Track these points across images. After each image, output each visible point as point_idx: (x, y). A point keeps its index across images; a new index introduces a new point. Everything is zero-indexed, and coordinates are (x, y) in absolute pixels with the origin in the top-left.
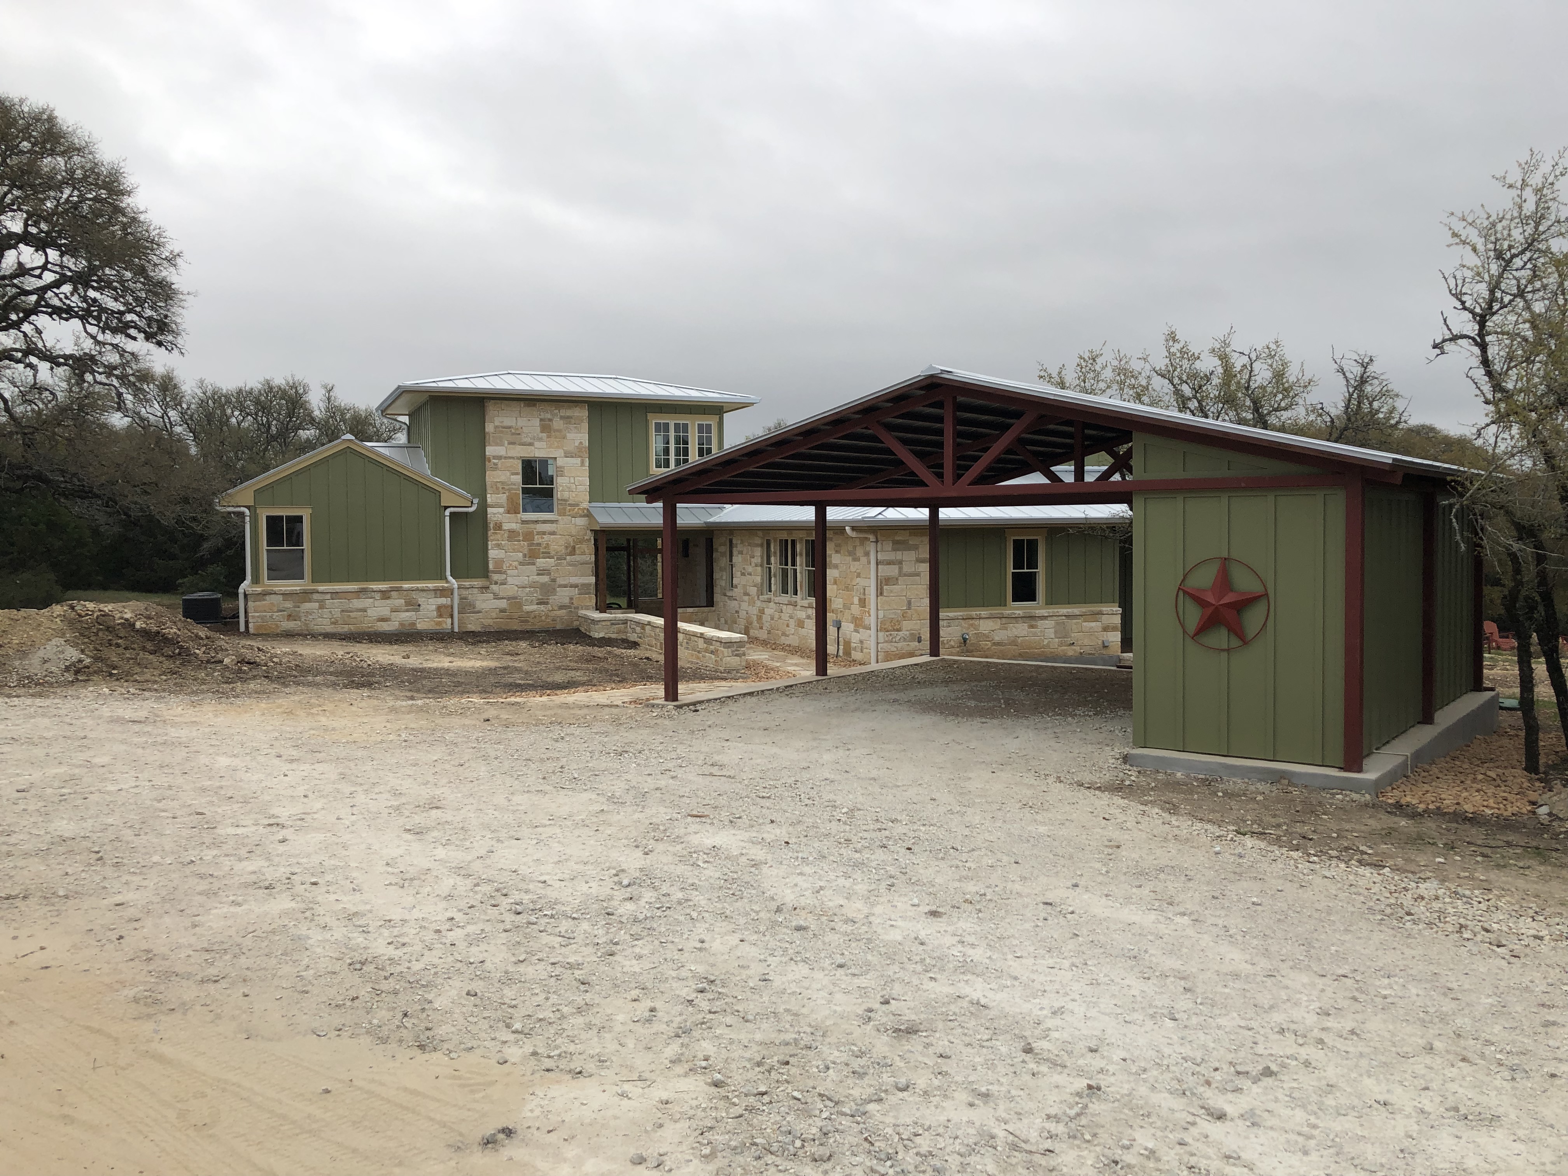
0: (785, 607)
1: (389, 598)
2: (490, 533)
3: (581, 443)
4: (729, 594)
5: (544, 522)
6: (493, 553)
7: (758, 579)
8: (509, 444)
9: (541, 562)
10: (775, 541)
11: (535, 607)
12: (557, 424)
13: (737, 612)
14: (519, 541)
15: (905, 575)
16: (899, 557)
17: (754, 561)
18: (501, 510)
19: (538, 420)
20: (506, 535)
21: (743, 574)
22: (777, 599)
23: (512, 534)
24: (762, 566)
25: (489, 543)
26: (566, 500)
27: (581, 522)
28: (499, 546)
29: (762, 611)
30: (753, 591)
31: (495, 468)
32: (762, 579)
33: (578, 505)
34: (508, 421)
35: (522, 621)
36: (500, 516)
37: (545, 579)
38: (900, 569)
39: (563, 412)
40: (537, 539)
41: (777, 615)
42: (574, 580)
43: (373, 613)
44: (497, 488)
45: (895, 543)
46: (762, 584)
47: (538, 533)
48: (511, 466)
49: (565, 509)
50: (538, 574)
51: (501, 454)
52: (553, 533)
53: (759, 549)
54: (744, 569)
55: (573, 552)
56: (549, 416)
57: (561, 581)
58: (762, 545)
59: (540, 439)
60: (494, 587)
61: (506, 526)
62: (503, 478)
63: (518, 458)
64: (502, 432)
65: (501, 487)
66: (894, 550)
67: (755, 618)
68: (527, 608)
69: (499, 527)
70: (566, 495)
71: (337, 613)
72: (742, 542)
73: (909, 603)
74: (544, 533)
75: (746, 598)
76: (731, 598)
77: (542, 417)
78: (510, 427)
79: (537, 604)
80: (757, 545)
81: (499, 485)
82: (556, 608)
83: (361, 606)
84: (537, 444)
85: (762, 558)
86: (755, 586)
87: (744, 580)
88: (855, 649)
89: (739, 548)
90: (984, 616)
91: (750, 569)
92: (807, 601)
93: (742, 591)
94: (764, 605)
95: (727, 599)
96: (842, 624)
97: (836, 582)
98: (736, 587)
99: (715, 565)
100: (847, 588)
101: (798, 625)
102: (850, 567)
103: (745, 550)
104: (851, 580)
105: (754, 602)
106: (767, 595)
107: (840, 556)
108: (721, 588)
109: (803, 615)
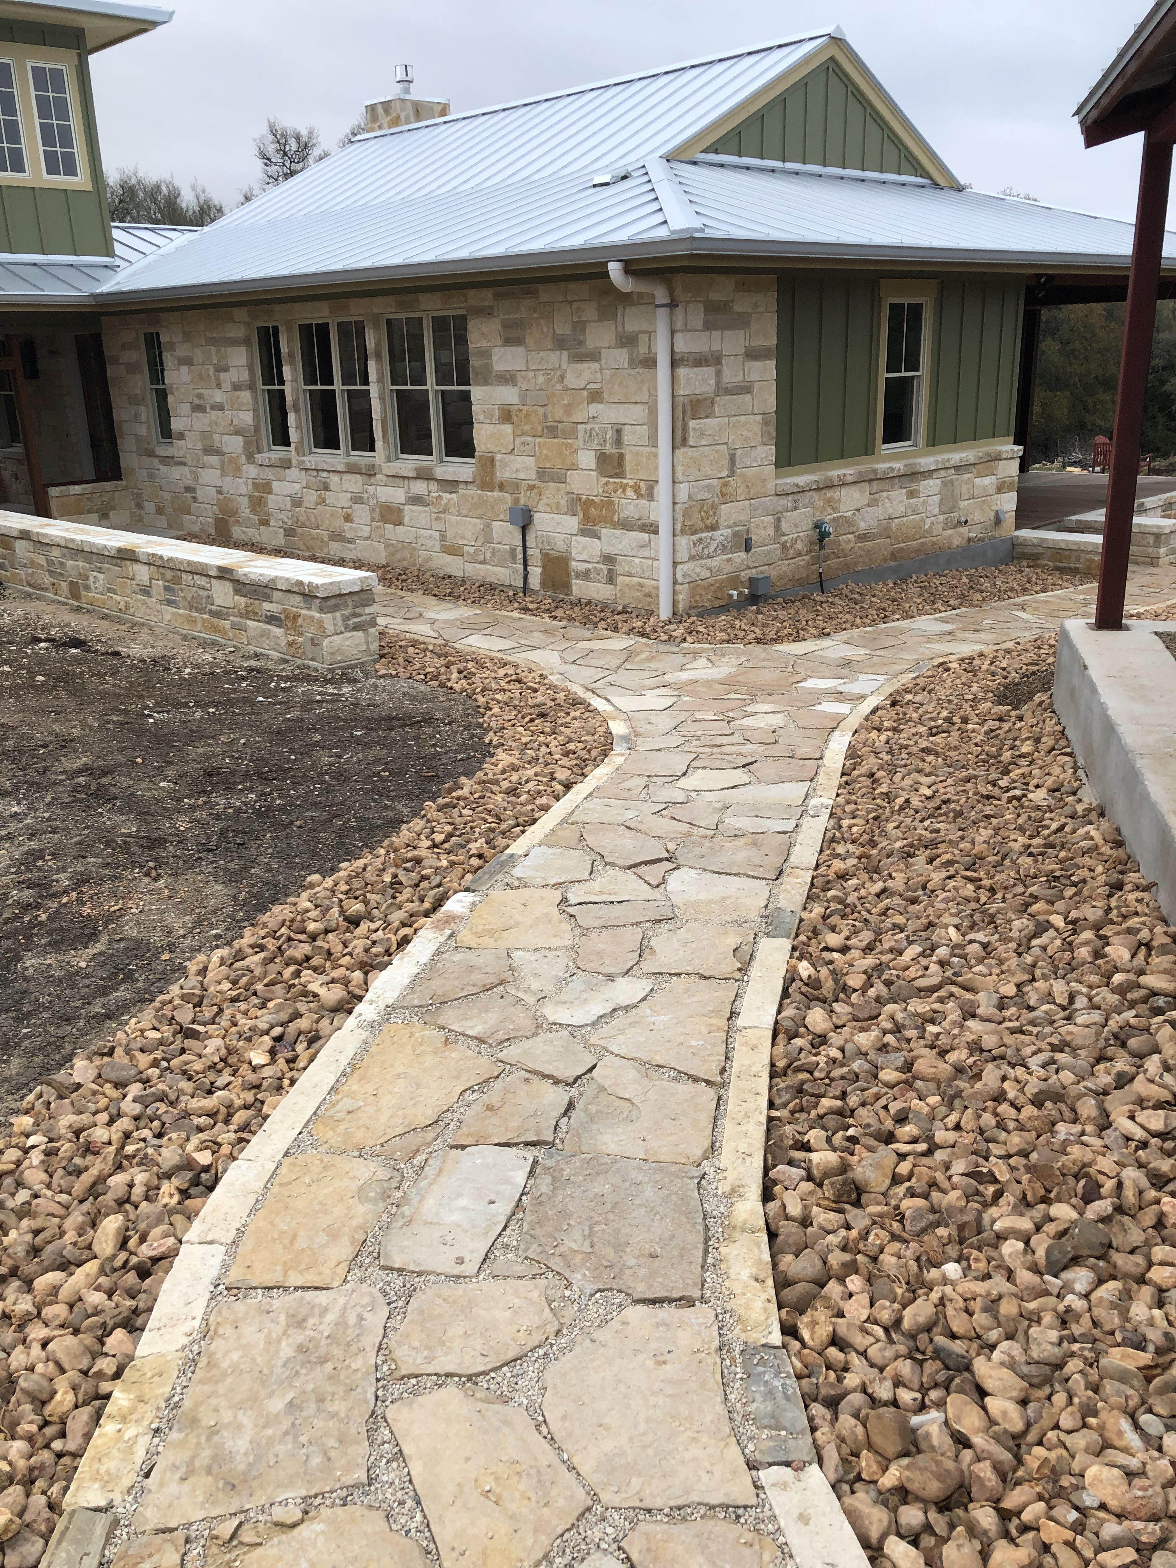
0: (335, 478)
4: (161, 451)
7: (247, 418)
10: (289, 329)
13: (189, 489)
15: (729, 392)
16: (716, 347)
17: (228, 378)
21: (198, 408)
22: (311, 461)
24: (252, 387)
29: (264, 488)
30: (235, 445)
32: (256, 417)
38: (718, 374)
41: (311, 497)
45: (712, 308)
46: (257, 429)
53: (243, 349)
54: (200, 396)
58: (247, 342)
66: (708, 326)
67: (244, 502)
72: (187, 337)
73: (732, 459)
75: (214, 460)
76: (168, 460)
80: (234, 342)
85: (251, 368)
86: (237, 433)
87: (201, 422)
88: (586, 575)
89: (182, 350)
90: (849, 479)
91: (218, 397)
92: (409, 464)
93: (199, 446)
94: (269, 474)
95: (156, 461)
96: (537, 517)
97: (506, 416)
98: (181, 436)
99: (113, 392)
100: (552, 431)
101: (384, 519)
102: (562, 377)
103: (198, 355)
104: (569, 409)
105: (238, 469)
106: (277, 453)
107: (520, 350)
108: (139, 439)
109: (396, 495)
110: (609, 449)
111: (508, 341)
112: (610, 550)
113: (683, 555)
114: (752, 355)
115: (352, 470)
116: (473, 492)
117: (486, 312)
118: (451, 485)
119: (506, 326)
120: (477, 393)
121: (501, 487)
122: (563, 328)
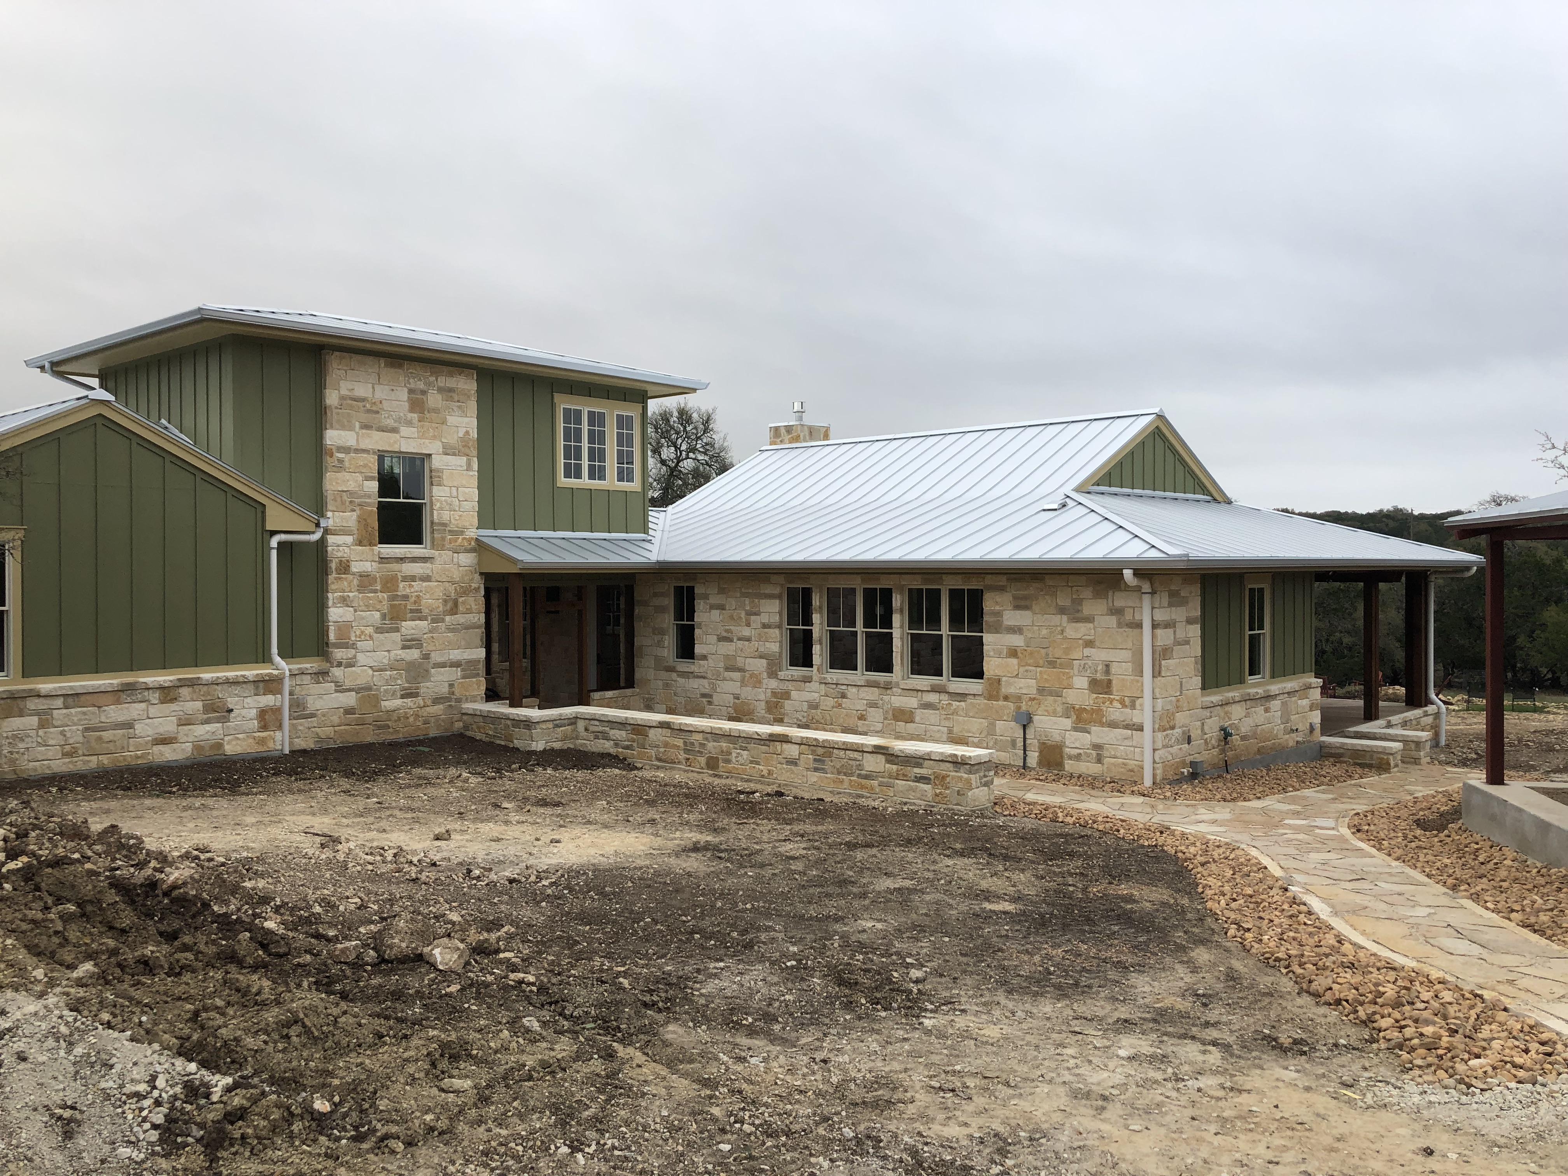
0: (853, 690)
1: (174, 700)
2: (331, 578)
3: (467, 433)
5: (414, 560)
6: (336, 613)
7: (774, 647)
8: (362, 428)
9: (409, 627)
10: (820, 591)
11: (398, 702)
12: (434, 399)
14: (375, 591)
15: (1180, 644)
16: (1173, 617)
17: (756, 621)
18: (349, 539)
19: (406, 390)
20: (356, 582)
21: (724, 639)
22: (830, 678)
23: (366, 581)
24: (778, 627)
25: (330, 595)
26: (445, 525)
27: (467, 559)
28: (345, 601)
29: (782, 695)
30: (756, 665)
31: (340, 467)
32: (781, 647)
33: (462, 533)
34: (362, 390)
35: (380, 727)
36: (347, 550)
37: (414, 654)
39: (443, 381)
40: (403, 588)
41: (828, 703)
42: (456, 655)
43: (145, 730)
44: (343, 503)
45: (1173, 594)
46: (781, 653)
47: (405, 579)
48: (365, 466)
49: (443, 539)
50: (404, 647)
51: (349, 444)
52: (427, 578)
53: (775, 602)
54: (728, 631)
55: (454, 611)
56: (421, 385)
57: (436, 657)
58: (779, 597)
59: (409, 423)
60: (337, 672)
61: (355, 567)
62: (351, 486)
63: (374, 453)
64: (351, 407)
65: (351, 500)
68: (389, 704)
69: (344, 567)
70: (446, 516)
71: (75, 735)
72: (722, 591)
73: (1181, 684)
74: (413, 578)
75: (736, 675)
76: (688, 674)
77: (412, 386)
78: (363, 400)
79: (403, 697)
81: (345, 496)
82: (429, 702)
83: (121, 719)
84: (405, 431)
85: (780, 613)
86: (761, 657)
87: (727, 648)
88: (1078, 757)
89: (714, 599)
90: (1237, 699)
91: (746, 632)
92: (924, 681)
93: (722, 665)
94: (790, 686)
95: (674, 675)
96: (1035, 718)
97: (1013, 653)
98: (704, 657)
99: (638, 626)
100: (1052, 664)
101: (896, 718)
102: (1062, 631)
103: (731, 603)
104: (1067, 650)
105: (760, 682)
106: (799, 672)
107: (1027, 613)
108: (658, 660)
109: (911, 702)
110: (1099, 676)
111: (1017, 607)
112: (1099, 741)
113: (1159, 745)
114: (1190, 621)
115: (871, 684)
116: (982, 701)
117: (1002, 589)
118: (962, 697)
119: (1015, 598)
120: (988, 638)
121: (1006, 698)
122: (1064, 600)
